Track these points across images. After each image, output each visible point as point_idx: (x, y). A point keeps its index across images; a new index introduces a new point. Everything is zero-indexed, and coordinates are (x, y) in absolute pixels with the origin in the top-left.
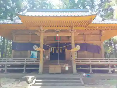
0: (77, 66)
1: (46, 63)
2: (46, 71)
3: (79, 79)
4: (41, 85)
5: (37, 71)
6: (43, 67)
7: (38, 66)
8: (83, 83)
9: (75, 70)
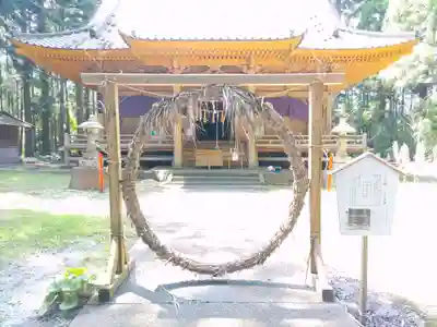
0: (260, 154)
1: (187, 145)
2: (189, 163)
3: (257, 175)
4: (185, 180)
5: (168, 164)
6: (184, 157)
7: (171, 153)
8: (262, 181)
9: (253, 158)
